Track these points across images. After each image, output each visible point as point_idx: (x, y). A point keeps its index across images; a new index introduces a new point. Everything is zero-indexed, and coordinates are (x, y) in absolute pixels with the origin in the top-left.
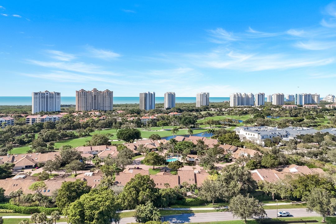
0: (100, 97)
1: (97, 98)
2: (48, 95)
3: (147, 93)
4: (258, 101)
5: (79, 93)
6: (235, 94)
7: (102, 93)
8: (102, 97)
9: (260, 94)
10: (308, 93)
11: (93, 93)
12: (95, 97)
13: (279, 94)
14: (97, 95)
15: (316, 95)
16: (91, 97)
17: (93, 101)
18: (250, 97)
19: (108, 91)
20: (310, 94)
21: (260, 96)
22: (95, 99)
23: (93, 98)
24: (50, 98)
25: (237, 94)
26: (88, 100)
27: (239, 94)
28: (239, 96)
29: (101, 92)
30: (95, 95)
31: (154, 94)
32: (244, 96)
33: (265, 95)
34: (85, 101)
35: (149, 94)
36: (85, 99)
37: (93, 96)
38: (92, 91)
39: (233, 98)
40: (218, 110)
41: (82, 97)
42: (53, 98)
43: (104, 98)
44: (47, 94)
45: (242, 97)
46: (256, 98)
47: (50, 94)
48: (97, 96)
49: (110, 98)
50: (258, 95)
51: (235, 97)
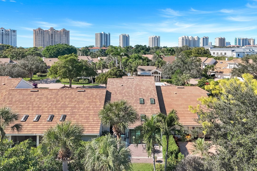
0: (57, 36)
1: (54, 37)
2: (4, 32)
3: (103, 33)
4: (203, 44)
5: (36, 31)
6: (184, 36)
7: (58, 33)
8: (58, 36)
9: (205, 37)
10: (245, 38)
11: (50, 32)
12: (52, 36)
13: (221, 38)
14: (54, 33)
15: (252, 39)
16: (48, 36)
17: (50, 39)
18: (196, 39)
19: (64, 30)
20: (247, 38)
21: (204, 39)
22: (52, 38)
23: (50, 36)
24: (6, 34)
25: (185, 37)
26: (45, 38)
27: (186, 37)
28: (187, 39)
29: (58, 31)
30: (52, 33)
31: (110, 35)
32: (191, 39)
33: (209, 39)
34: (42, 39)
35: (104, 34)
36: (42, 37)
37: (50, 34)
38: (49, 30)
39: (181, 41)
41: (39, 35)
42: (8, 35)
43: (61, 37)
44: (3, 30)
45: (189, 39)
46: (201, 41)
47: (6, 31)
48: (54, 35)
49: (66, 37)
50: (203, 38)
51: (183, 39)
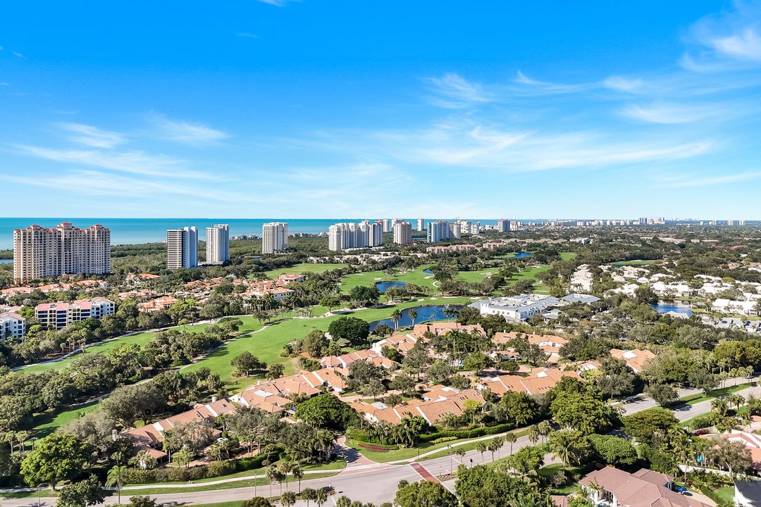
1: (72, 245)
4: (374, 237)
5: (24, 233)
7: (83, 234)
8: (83, 242)
11: (63, 233)
12: (68, 243)
14: (72, 237)
16: (57, 243)
17: (63, 252)
22: (67, 247)
30: (67, 237)
36: (42, 248)
37: (63, 240)
39: (335, 234)
40: (325, 260)
41: (36, 244)
45: (350, 231)
49: (104, 244)
51: (338, 231)
